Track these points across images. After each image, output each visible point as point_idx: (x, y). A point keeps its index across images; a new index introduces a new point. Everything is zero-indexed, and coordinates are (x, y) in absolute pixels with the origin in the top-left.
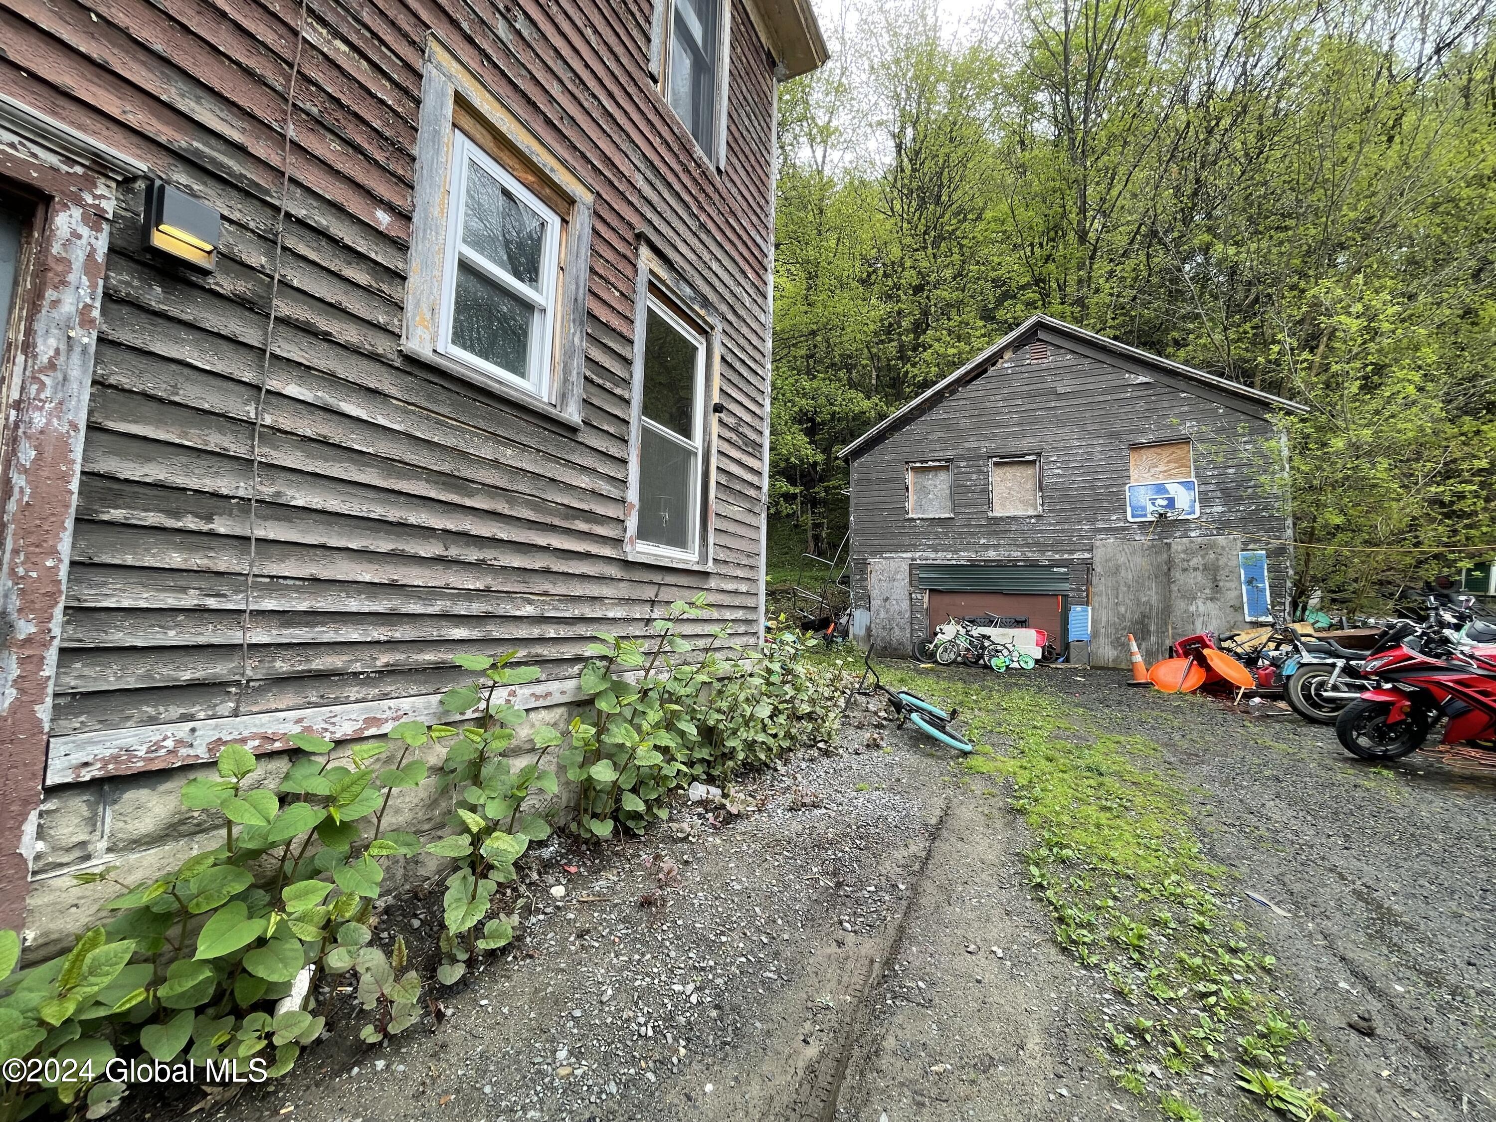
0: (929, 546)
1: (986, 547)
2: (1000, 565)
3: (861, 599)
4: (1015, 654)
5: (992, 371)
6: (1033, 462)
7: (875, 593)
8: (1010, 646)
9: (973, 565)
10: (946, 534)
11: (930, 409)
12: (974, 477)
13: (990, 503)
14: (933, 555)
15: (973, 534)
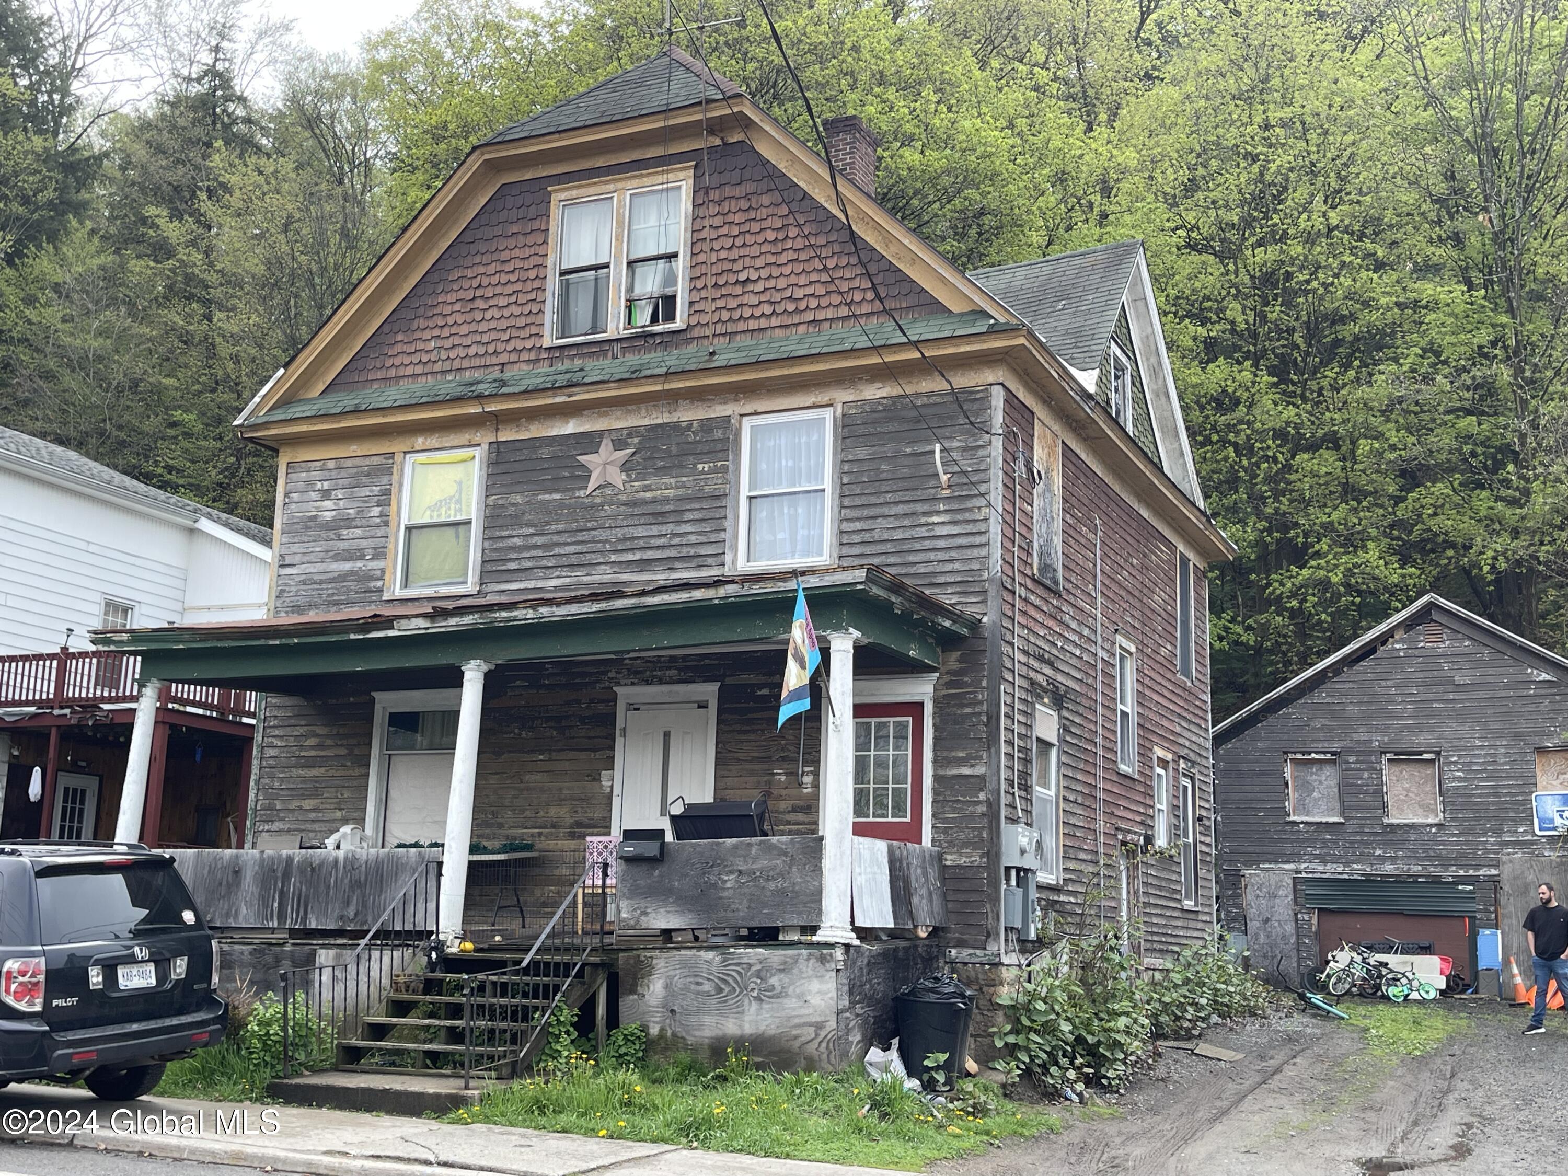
0: (1316, 856)
1: (1383, 859)
2: (1399, 880)
3: (1234, 920)
4: (1415, 984)
5: (1381, 651)
6: (1432, 761)
7: (1252, 912)
8: (1409, 975)
9: (1369, 880)
10: (1335, 842)
11: (1311, 690)
12: (1366, 775)
13: (1384, 806)
14: (1321, 868)
15: (1367, 844)
